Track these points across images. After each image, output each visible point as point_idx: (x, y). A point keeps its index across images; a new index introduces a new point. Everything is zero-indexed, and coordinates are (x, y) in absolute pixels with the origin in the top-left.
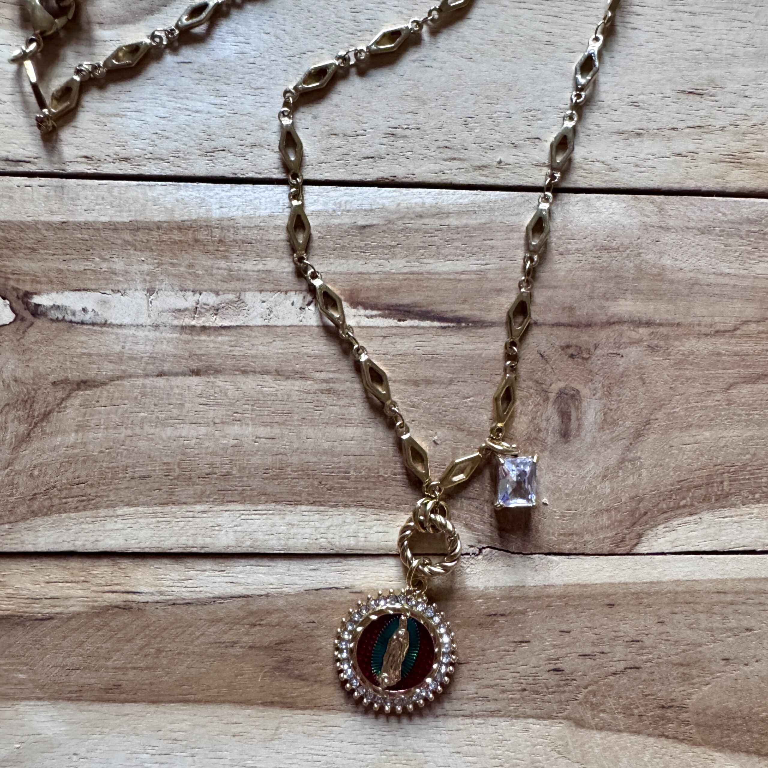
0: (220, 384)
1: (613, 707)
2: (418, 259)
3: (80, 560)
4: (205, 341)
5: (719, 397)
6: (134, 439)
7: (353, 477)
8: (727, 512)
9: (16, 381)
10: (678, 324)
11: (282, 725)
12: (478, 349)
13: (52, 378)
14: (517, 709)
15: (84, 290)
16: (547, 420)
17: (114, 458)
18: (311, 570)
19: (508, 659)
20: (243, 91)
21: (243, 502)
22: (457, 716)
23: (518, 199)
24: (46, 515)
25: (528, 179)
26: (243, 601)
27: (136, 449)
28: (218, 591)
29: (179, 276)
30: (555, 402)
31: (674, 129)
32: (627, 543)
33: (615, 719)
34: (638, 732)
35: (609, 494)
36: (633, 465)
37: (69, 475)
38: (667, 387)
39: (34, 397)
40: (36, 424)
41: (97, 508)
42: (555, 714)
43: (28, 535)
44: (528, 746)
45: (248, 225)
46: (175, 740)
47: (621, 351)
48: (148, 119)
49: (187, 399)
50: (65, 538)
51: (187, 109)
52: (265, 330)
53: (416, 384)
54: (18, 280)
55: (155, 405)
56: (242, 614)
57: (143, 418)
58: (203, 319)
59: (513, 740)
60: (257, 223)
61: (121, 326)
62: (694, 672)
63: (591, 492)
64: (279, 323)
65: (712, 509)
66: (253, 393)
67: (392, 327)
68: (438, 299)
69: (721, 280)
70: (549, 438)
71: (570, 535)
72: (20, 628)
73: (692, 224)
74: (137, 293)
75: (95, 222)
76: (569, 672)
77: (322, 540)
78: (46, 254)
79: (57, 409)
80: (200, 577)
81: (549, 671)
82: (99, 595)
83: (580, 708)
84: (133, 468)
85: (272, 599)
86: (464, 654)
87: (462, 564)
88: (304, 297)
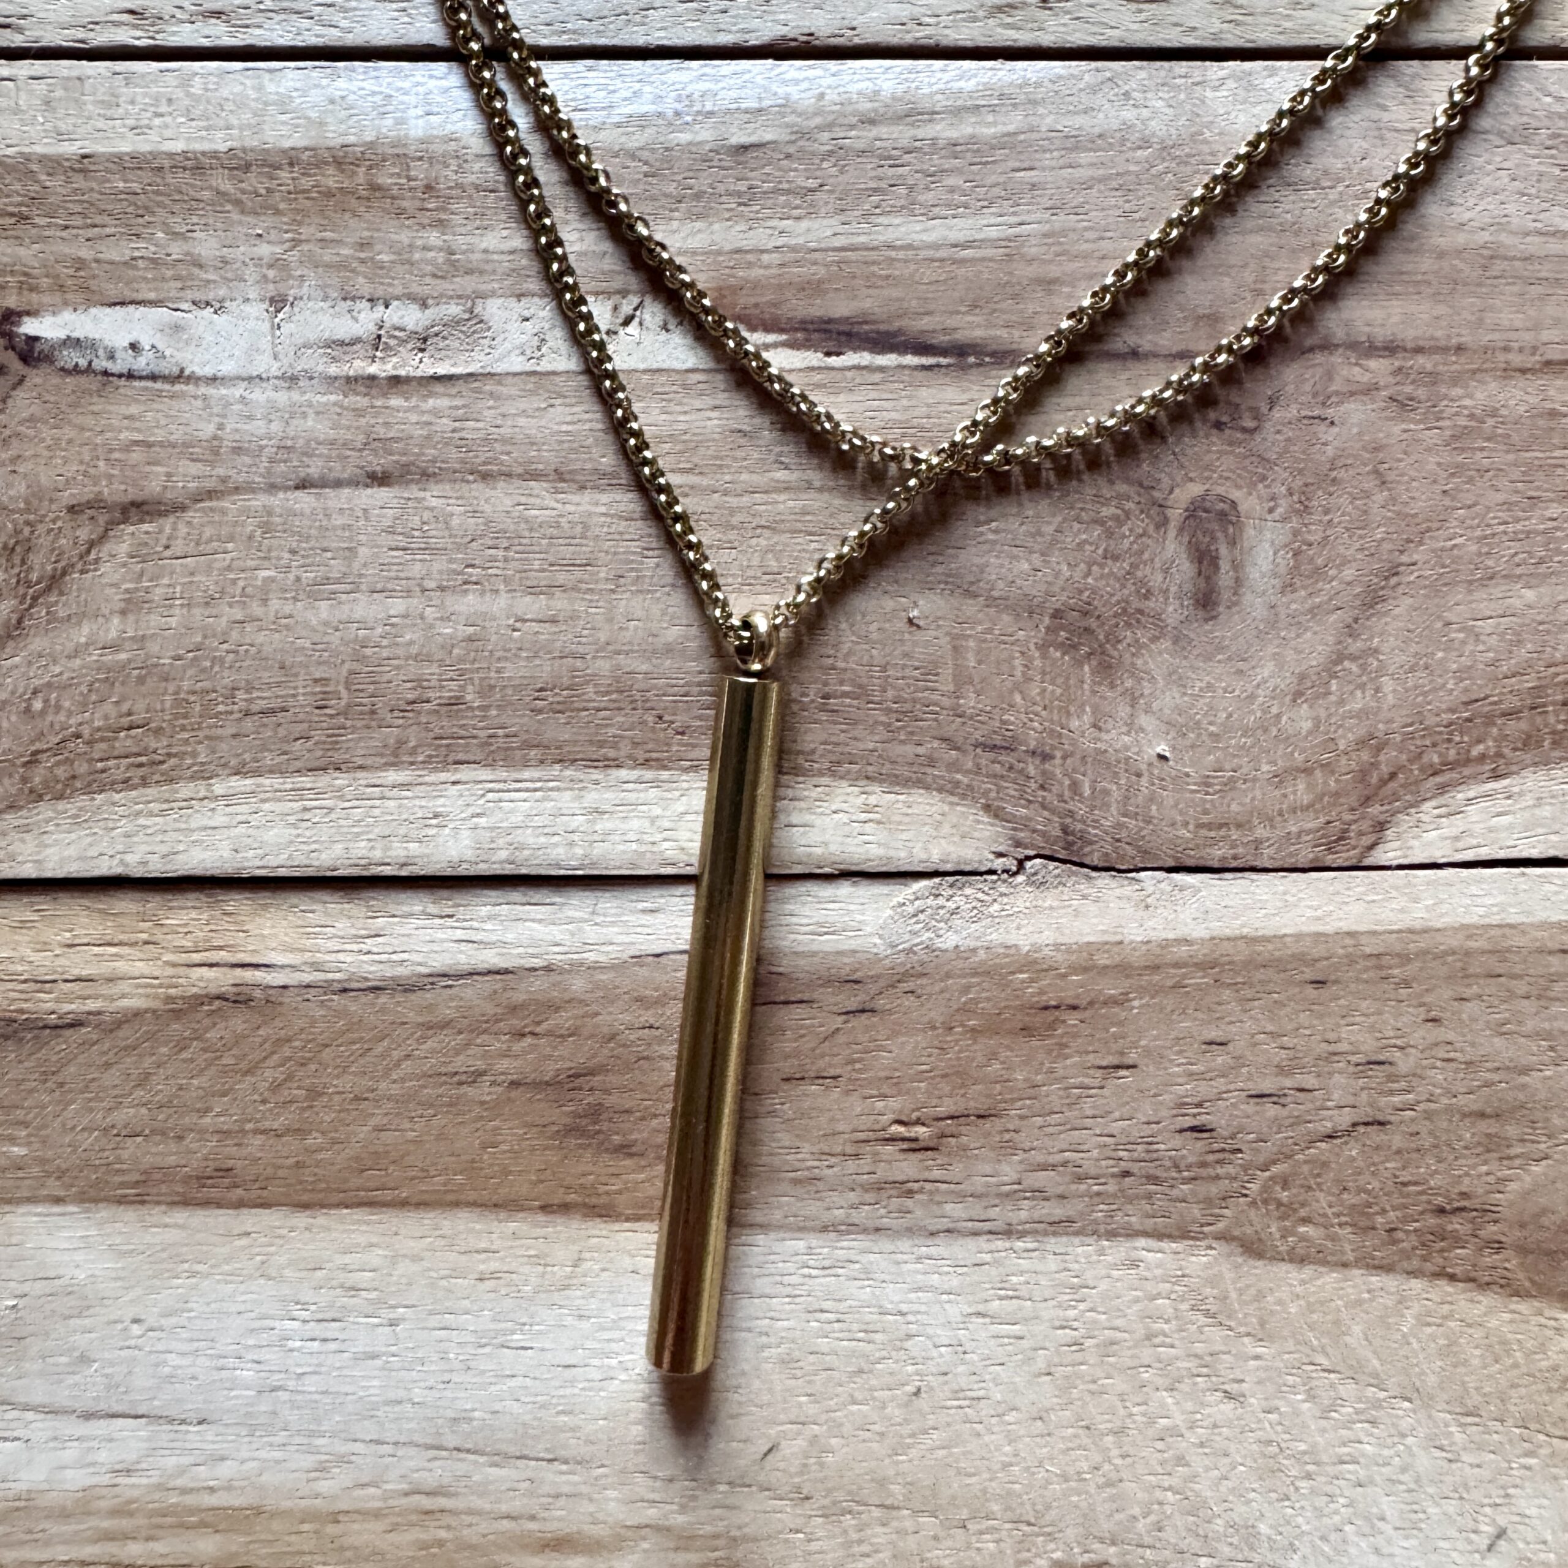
0: (434, 502)
1: (1329, 1211)
2: (866, 217)
3: (138, 895)
4: (396, 409)
6: (249, 627)
10: (1460, 349)
11: (587, 1255)
13: (67, 497)
14: (1110, 1217)
15: (133, 303)
16: (1166, 571)
17: (203, 670)
18: (643, 911)
19: (1088, 1107)
21: (491, 765)
22: (976, 1234)
23: (1087, 77)
24: (60, 797)
25: (1110, 32)
26: (494, 982)
27: (253, 650)
28: (439, 963)
29: (339, 267)
30: (1181, 530)
32: (1353, 842)
33: (1334, 1238)
34: (1386, 1268)
35: (1310, 733)
36: (1363, 667)
37: (108, 708)
38: (1438, 488)
39: (29, 540)
40: (35, 599)
41: (172, 781)
42: (1195, 1228)
43: (23, 841)
44: (1137, 1300)
46: (353, 1289)
47: (1330, 412)
49: (363, 538)
50: (104, 846)
52: (530, 382)
55: (293, 552)
56: (490, 1009)
57: (267, 582)
58: (395, 359)
59: (1103, 1286)
61: (214, 379)
62: (1512, 1131)
63: (1266, 730)
64: (564, 366)
65: (1544, 762)
66: (507, 522)
67: (812, 369)
68: (914, 303)
70: (1171, 609)
71: (1221, 826)
72: (10, 1046)
74: (247, 308)
75: (155, 155)
76: (1225, 1133)
77: (666, 845)
78: (49, 225)
79: (79, 566)
80: (399, 930)
81: (1181, 1131)
82: (182, 971)
83: (1252, 1213)
84: (247, 692)
85: (559, 978)
86: (988, 1096)
87: (980, 895)
88: (615, 308)
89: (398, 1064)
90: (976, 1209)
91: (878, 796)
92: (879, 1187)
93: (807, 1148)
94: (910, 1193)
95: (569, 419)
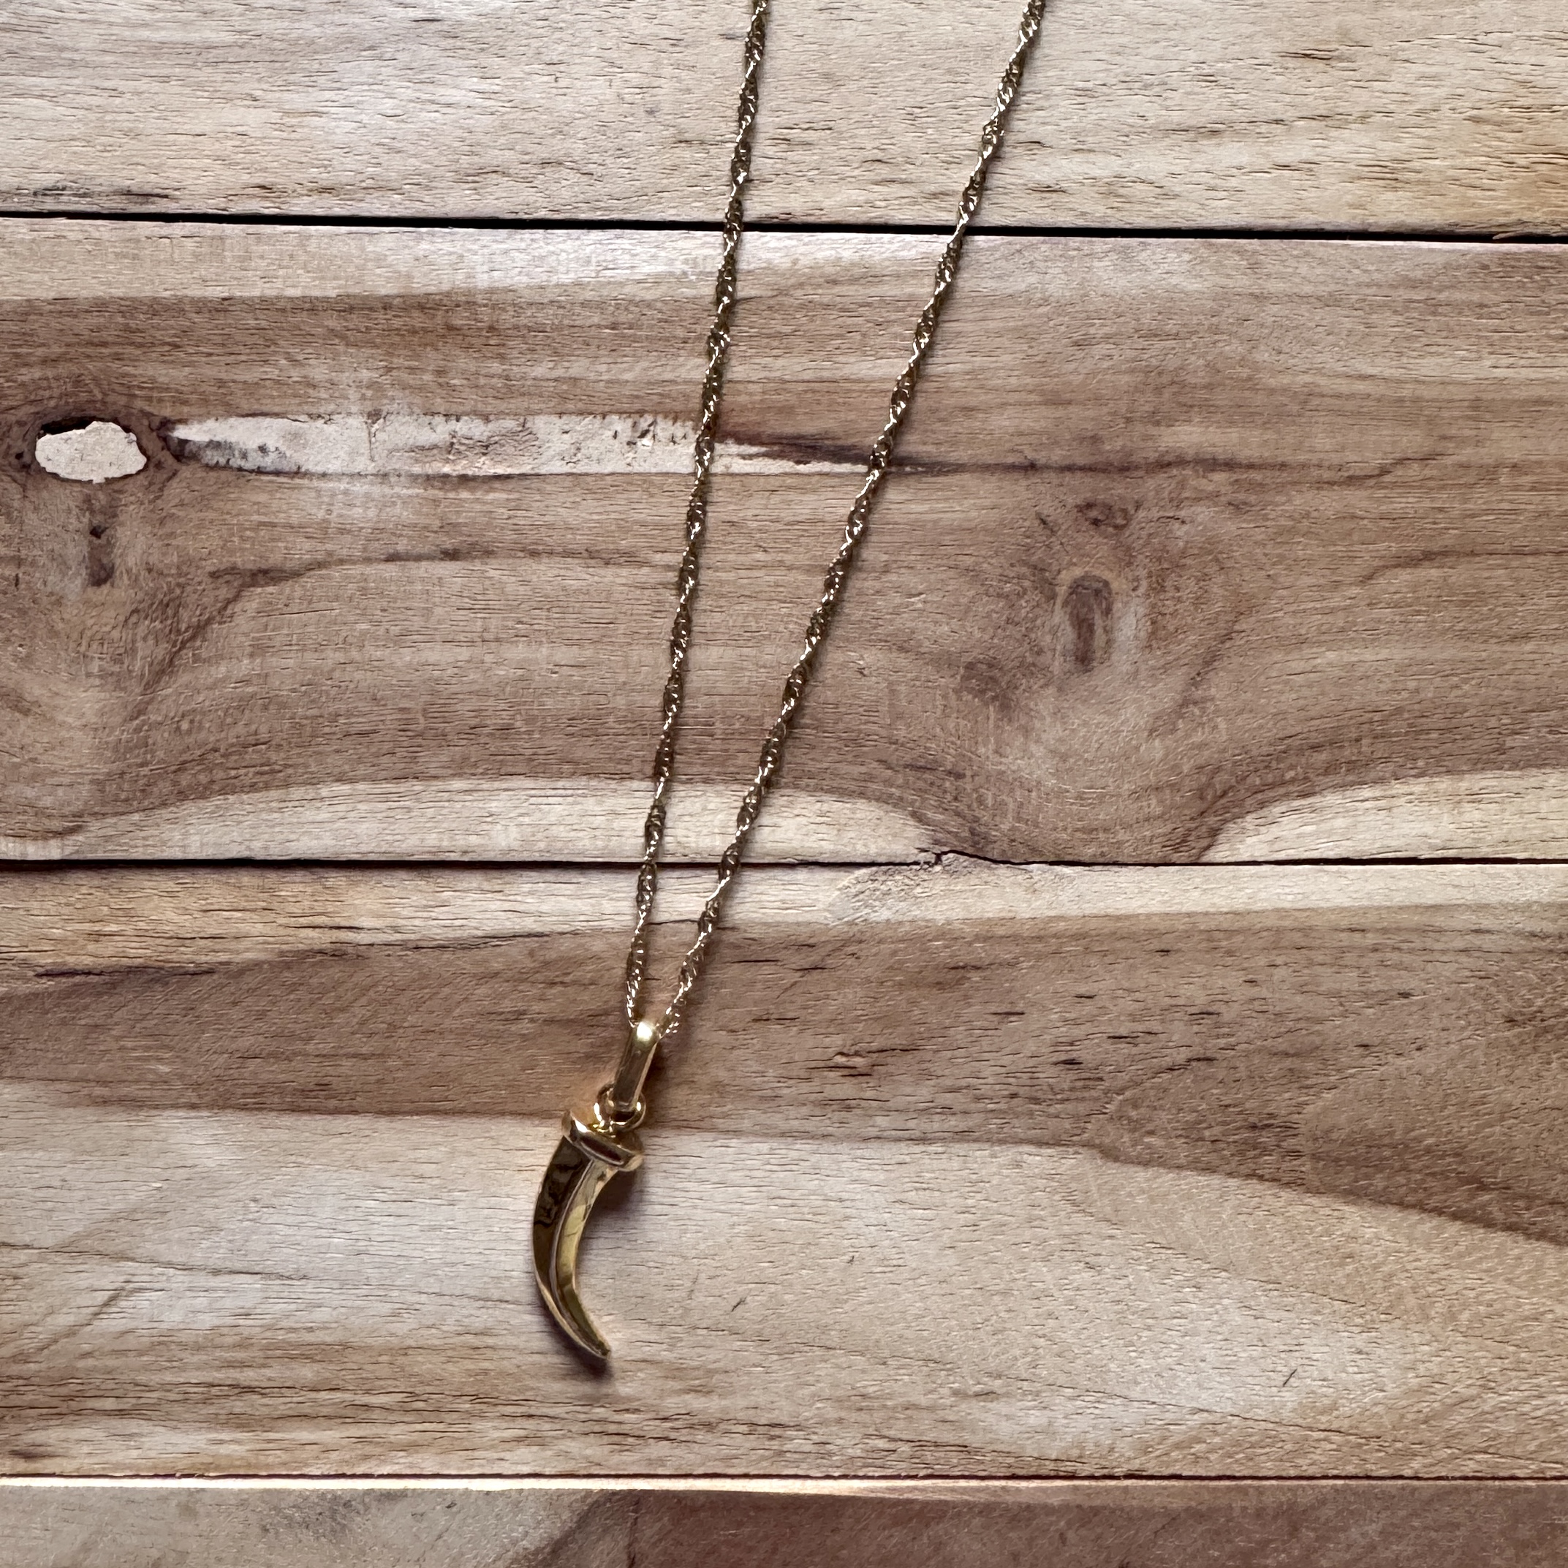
0: (492, 573)
1: (1169, 1126)
2: (829, 357)
3: (258, 872)
4: (465, 500)
5: (1355, 591)
6: (349, 668)
7: (719, 732)
8: (1367, 792)
9: (150, 571)
10: (1282, 466)
12: (932, 511)
13: (209, 566)
14: (1001, 1129)
15: (261, 414)
16: (1053, 633)
17: (314, 700)
19: (985, 1043)
20: (527, 69)
21: (533, 775)
22: (899, 1140)
23: (1001, 251)
24: (203, 797)
25: (1021, 215)
26: (533, 943)
28: (490, 927)
29: (421, 389)
30: (1065, 604)
31: (1277, 122)
32: (1193, 844)
33: (1171, 1146)
34: (1210, 1169)
35: (1162, 759)
36: (1203, 710)
37: (240, 729)
38: (1262, 574)
39: (180, 598)
40: (184, 643)
41: (287, 786)
42: (1066, 1137)
43: (171, 830)
44: (1021, 1192)
45: (537, 299)
46: (421, 1176)
47: (1182, 514)
48: (365, 118)
49: (438, 600)
50: (235, 835)
51: (433, 102)
52: (568, 482)
54: (150, 399)
55: (384, 610)
56: (529, 964)
57: (364, 633)
58: (463, 462)
59: (995, 1180)
60: (554, 297)
61: (324, 475)
63: (1128, 757)
64: (594, 468)
65: (1343, 786)
66: (549, 589)
67: (786, 474)
69: (1361, 387)
70: (1056, 664)
71: (1092, 830)
72: (158, 987)
73: (1308, 289)
74: (350, 421)
75: (279, 299)
76: (1091, 1065)
78: (197, 353)
79: (218, 619)
80: (460, 902)
81: (1057, 1063)
82: (291, 931)
83: (1110, 1128)
84: (347, 718)
85: (583, 940)
86: (909, 1035)
87: (907, 881)
88: (635, 424)
89: (457, 1005)
90: (898, 1121)
91: (830, 804)
92: (826, 1103)
93: (771, 1073)
94: (849, 1108)
95: (598, 510)
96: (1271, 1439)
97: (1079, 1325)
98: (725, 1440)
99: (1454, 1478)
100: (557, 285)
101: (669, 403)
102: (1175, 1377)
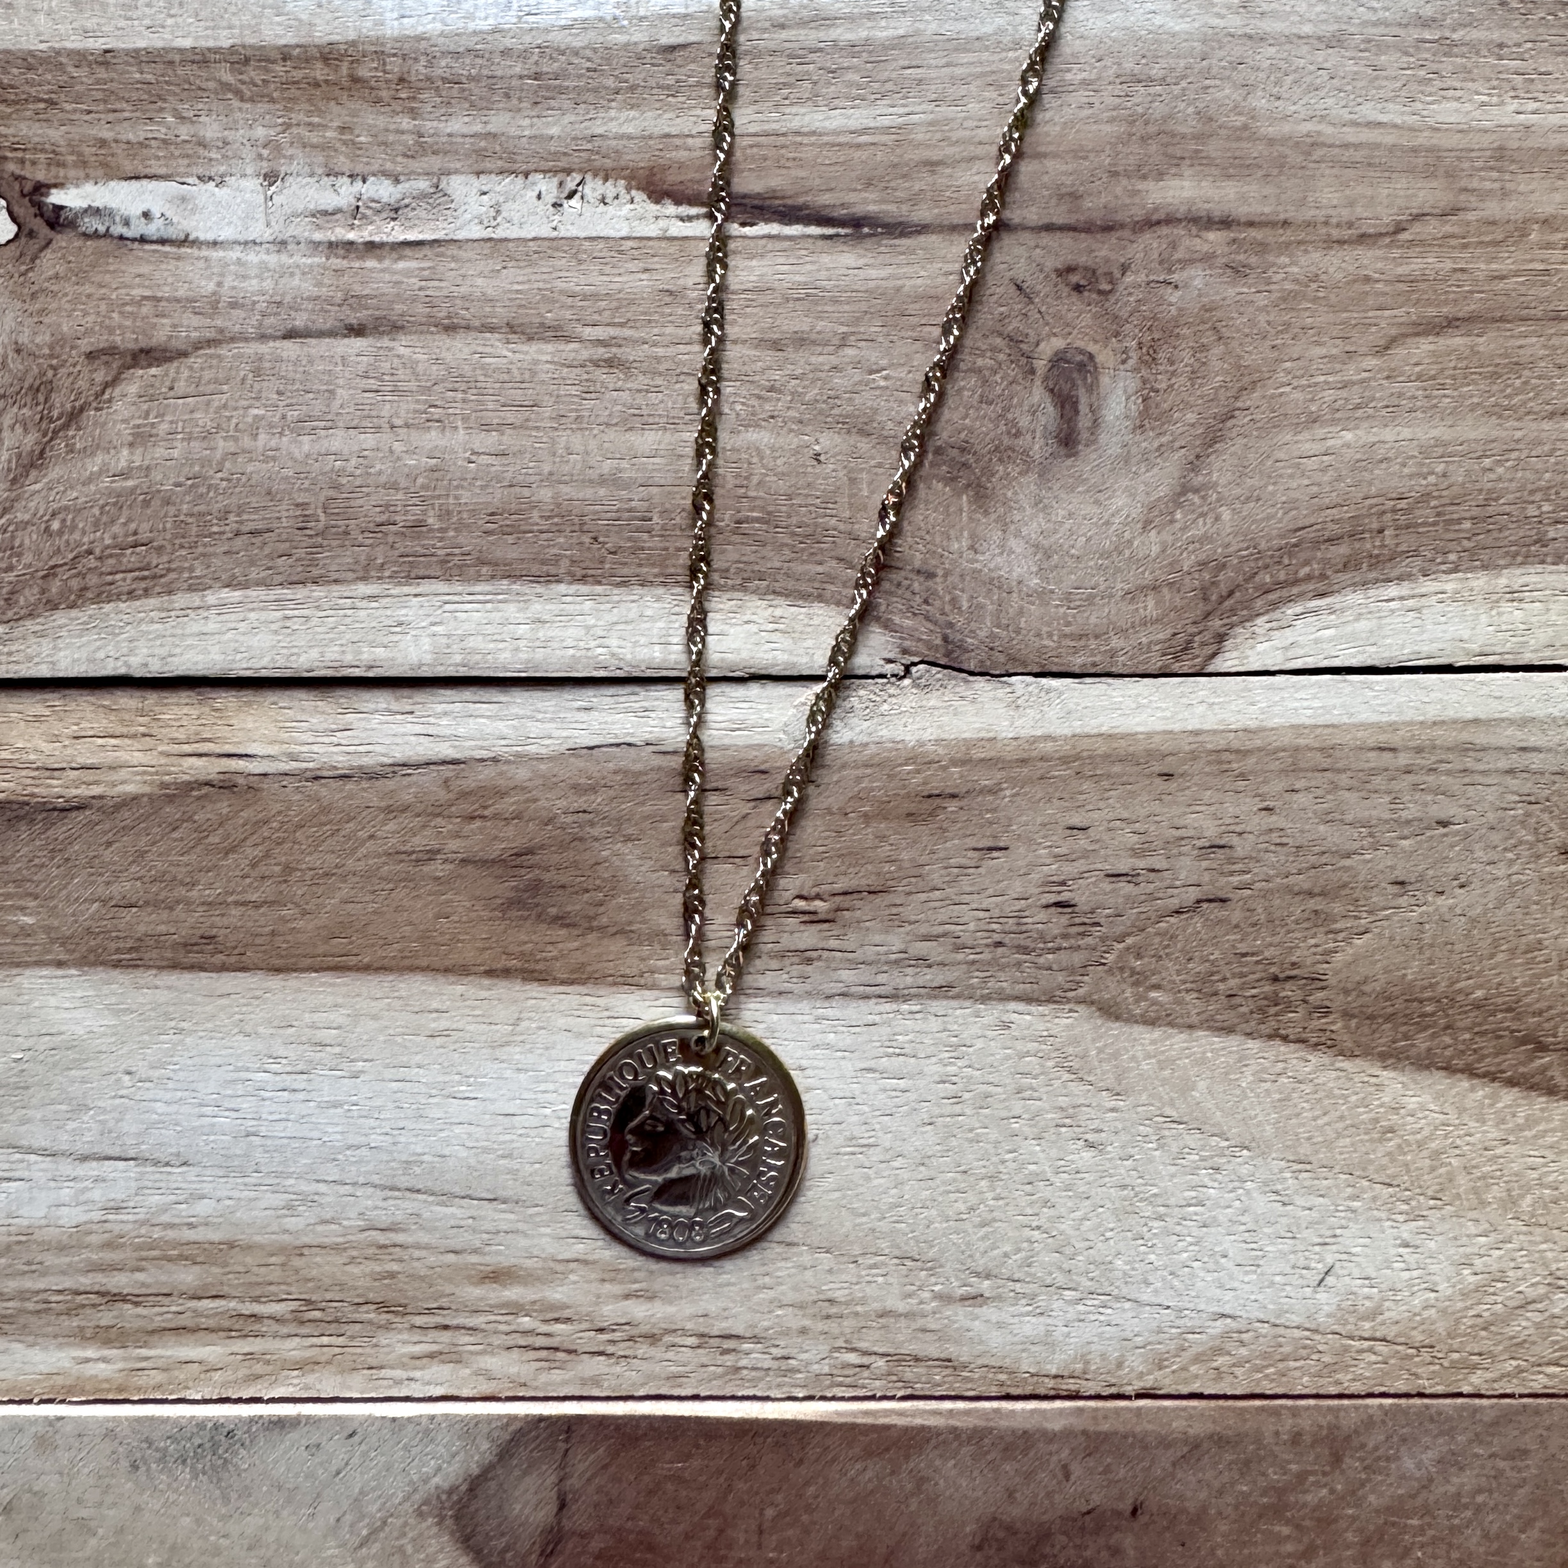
0: (402, 351)
1: (1176, 978)
2: (776, 107)
3: (138, 693)
4: (371, 270)
5: (1371, 362)
6: (240, 458)
7: (658, 527)
8: (1392, 590)
9: (19, 351)
10: (1285, 223)
11: (525, 1015)
12: (895, 276)
13: (85, 345)
14: (984, 981)
15: (146, 177)
16: (1033, 414)
17: (202, 495)
18: (579, 709)
19: (965, 884)
21: (447, 578)
22: (866, 997)
24: (71, 607)
26: (448, 771)
28: (402, 753)
29: (324, 147)
30: (1046, 379)
32: (1196, 652)
33: (1181, 1003)
34: (1226, 1029)
35: (1159, 555)
37: (116, 529)
38: (1266, 344)
39: (52, 381)
40: (56, 432)
41: (170, 593)
42: (1060, 993)
43: (39, 644)
44: (1008, 1058)
45: (452, 48)
46: (320, 1044)
47: (1175, 277)
49: (341, 382)
50: (110, 650)
52: (486, 248)
53: (777, 346)
54: (22, 161)
55: (280, 393)
56: (444, 795)
57: (257, 419)
58: (370, 228)
59: (979, 1045)
60: (471, 45)
61: (215, 244)
62: (1336, 908)
63: (1121, 553)
64: (514, 235)
65: (1362, 583)
66: (467, 369)
68: (818, 182)
69: (1369, 135)
70: (1037, 447)
72: (22, 825)
74: (244, 182)
75: (167, 50)
76: (1086, 908)
77: (600, 650)
78: (75, 111)
79: (94, 404)
80: (363, 724)
81: (1047, 906)
82: (174, 760)
83: (1109, 980)
84: (239, 515)
85: (505, 768)
86: (879, 874)
87: (872, 696)
88: (561, 184)
89: (363, 843)
90: (865, 974)
91: (783, 609)
92: (782, 955)
93: (720, 919)
94: (809, 961)
95: (520, 279)
96: (1307, 1350)
97: (1078, 1214)
98: (670, 1355)
99: (1521, 1396)
100: (475, 33)
101: (599, 162)
102: (1193, 1276)
